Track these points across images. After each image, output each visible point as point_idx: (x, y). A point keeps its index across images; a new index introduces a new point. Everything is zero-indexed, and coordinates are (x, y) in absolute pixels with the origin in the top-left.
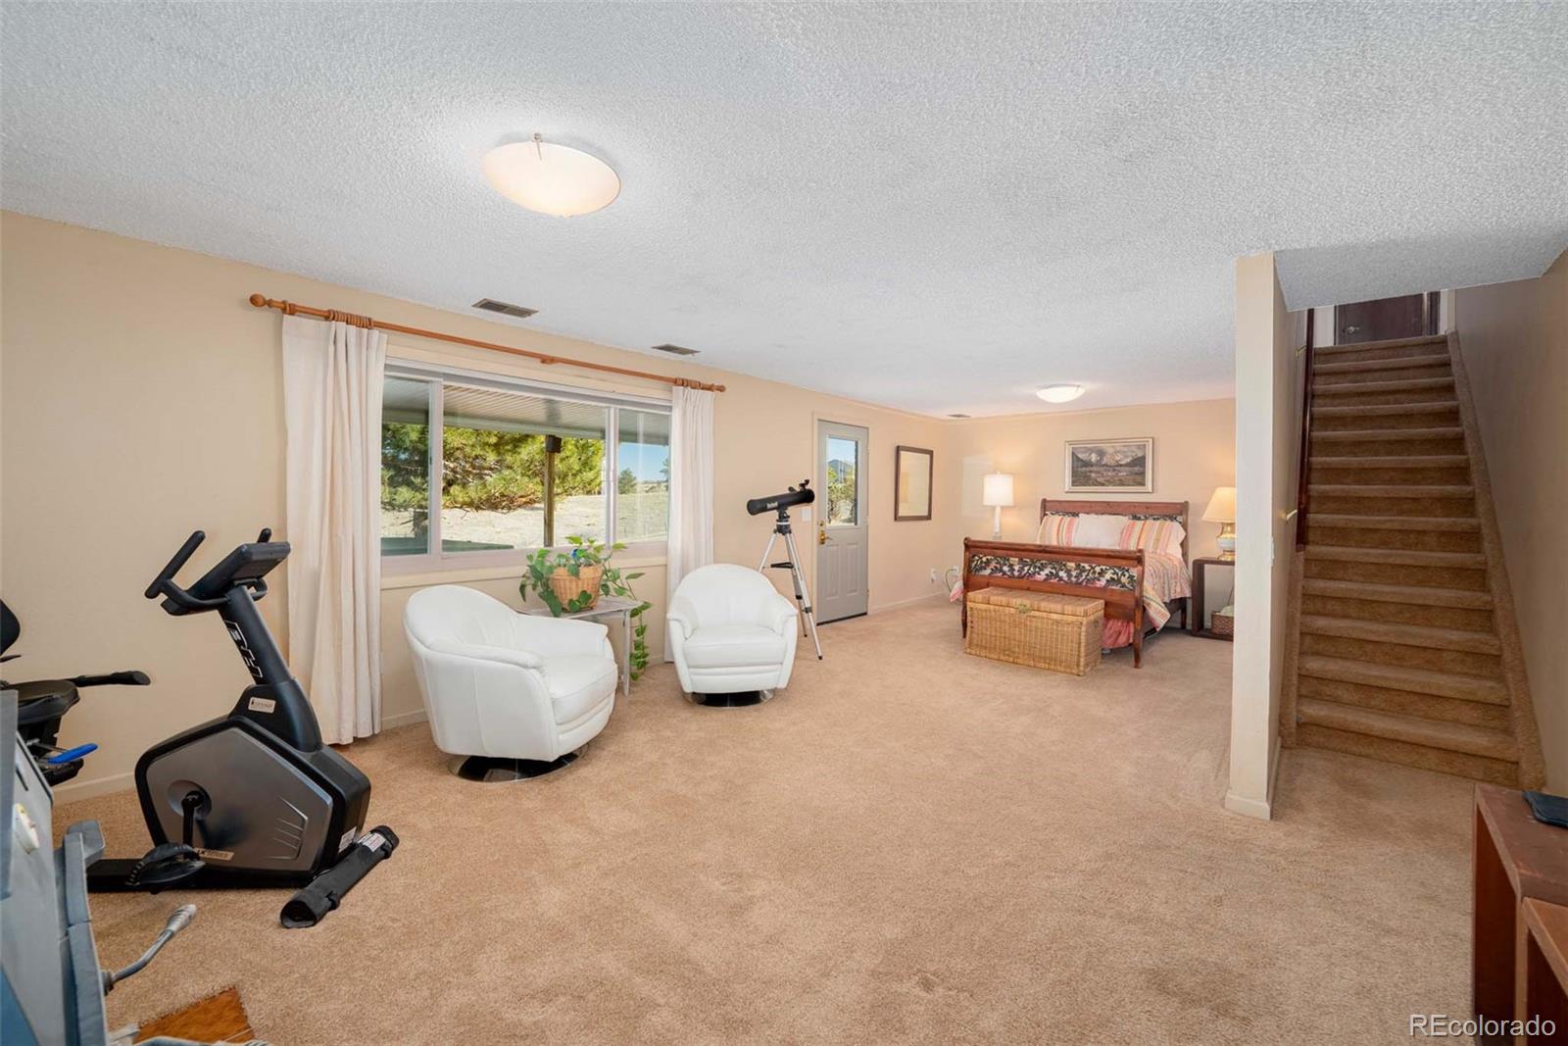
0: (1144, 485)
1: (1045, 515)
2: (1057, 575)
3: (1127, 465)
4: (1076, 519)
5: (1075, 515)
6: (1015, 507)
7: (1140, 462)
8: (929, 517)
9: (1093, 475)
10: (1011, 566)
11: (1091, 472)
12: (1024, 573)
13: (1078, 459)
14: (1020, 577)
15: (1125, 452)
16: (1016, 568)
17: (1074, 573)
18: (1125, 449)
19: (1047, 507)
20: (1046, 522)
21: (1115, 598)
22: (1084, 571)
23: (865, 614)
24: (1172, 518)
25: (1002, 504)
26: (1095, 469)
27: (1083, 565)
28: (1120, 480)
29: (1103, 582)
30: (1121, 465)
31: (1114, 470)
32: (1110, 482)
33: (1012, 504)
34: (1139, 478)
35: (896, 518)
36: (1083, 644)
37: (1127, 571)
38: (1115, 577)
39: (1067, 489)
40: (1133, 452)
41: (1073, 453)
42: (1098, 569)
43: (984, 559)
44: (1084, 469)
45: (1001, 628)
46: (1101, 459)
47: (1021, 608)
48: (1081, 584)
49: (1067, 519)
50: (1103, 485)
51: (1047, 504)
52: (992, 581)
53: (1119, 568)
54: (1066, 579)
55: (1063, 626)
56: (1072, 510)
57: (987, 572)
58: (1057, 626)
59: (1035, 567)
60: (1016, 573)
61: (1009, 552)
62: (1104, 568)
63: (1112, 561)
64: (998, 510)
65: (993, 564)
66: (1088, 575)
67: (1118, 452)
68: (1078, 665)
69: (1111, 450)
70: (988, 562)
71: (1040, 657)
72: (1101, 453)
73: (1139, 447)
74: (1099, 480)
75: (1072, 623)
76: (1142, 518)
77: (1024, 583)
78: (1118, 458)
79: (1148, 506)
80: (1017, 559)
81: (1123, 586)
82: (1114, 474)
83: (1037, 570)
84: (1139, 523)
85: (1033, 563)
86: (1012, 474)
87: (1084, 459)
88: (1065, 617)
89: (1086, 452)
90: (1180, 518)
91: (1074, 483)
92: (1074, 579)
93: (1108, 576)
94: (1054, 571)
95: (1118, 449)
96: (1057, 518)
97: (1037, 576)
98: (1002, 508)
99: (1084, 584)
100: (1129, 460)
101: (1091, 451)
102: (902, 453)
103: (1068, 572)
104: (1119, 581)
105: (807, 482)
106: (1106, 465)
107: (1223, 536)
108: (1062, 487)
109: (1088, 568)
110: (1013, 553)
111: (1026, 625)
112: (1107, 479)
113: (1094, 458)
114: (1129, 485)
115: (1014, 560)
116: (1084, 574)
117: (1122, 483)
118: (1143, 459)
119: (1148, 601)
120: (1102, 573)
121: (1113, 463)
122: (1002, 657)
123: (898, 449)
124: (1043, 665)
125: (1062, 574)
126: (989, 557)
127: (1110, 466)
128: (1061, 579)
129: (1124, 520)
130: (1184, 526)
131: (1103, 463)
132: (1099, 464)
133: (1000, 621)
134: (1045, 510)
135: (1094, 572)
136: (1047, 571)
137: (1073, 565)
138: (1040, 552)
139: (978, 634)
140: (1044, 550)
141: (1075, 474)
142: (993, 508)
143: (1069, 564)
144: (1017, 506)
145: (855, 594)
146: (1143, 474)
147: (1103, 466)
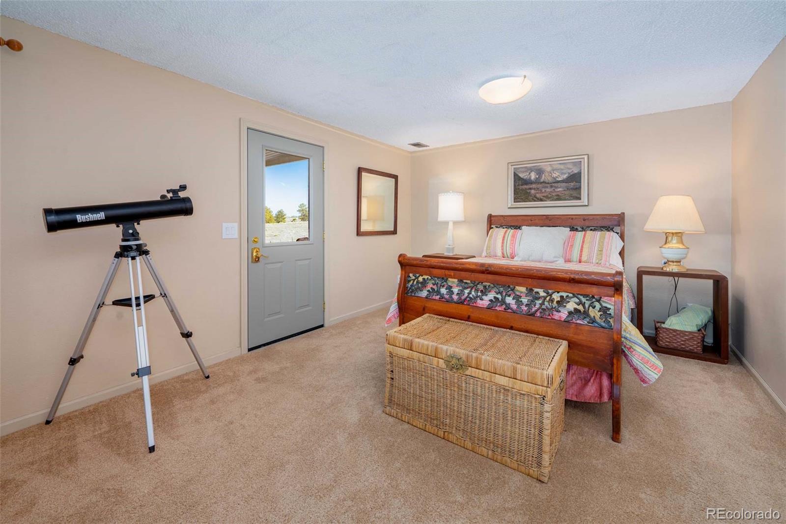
0: (580, 199)
1: (491, 228)
2: (503, 302)
3: (563, 181)
4: (519, 232)
5: (518, 227)
6: (464, 221)
7: (575, 178)
8: (394, 232)
9: (533, 192)
10: (449, 288)
11: (531, 189)
12: (463, 298)
13: (520, 178)
14: (461, 302)
15: (562, 170)
16: (456, 290)
17: (525, 300)
18: (562, 167)
19: (493, 221)
20: (491, 236)
21: (581, 338)
22: (538, 299)
23: (322, 326)
24: (609, 229)
25: (455, 219)
26: (534, 186)
27: (536, 290)
28: (558, 195)
29: (563, 314)
30: (558, 182)
31: (552, 187)
32: (548, 198)
33: (463, 219)
34: (575, 194)
35: (359, 233)
36: (547, 432)
37: (598, 301)
38: (580, 308)
39: (509, 207)
40: (570, 169)
41: (514, 173)
42: (556, 297)
43: (421, 279)
44: (525, 187)
45: (427, 386)
46: (540, 177)
47: (454, 361)
48: (533, 315)
49: (511, 232)
50: (541, 200)
51: (492, 218)
52: (429, 305)
53: (585, 296)
54: (514, 307)
55: (514, 397)
56: (514, 223)
57: (424, 294)
58: (506, 395)
59: (477, 290)
60: (455, 297)
61: (447, 272)
62: (564, 294)
63: (576, 288)
64: (451, 225)
65: (430, 286)
66: (543, 304)
67: (556, 170)
68: (539, 464)
69: (549, 169)
70: (424, 283)
71: (480, 440)
72: (540, 172)
73: (575, 164)
74: (538, 195)
75: (528, 395)
76: (580, 229)
77: (464, 310)
78: (554, 175)
79: (585, 218)
80: (456, 280)
81: (593, 321)
82: (552, 189)
83: (479, 294)
84: (580, 235)
85: (474, 286)
86: (463, 193)
87: (525, 178)
88: (518, 385)
89: (526, 171)
90: (617, 229)
91: (516, 200)
92: (524, 308)
93: (571, 306)
94: (499, 296)
95: (555, 167)
96: (502, 231)
97: (479, 301)
98: (455, 223)
99: (538, 314)
100: (565, 176)
101: (531, 170)
102: (364, 174)
103: (517, 298)
104: (586, 314)
105: (183, 188)
106: (544, 182)
107: (667, 246)
108: (505, 205)
109: (542, 293)
110: (452, 273)
111: (460, 387)
112: (545, 194)
113: (533, 176)
114: (565, 200)
115: (452, 282)
116: (539, 302)
117: (559, 198)
118: (579, 174)
119: (628, 344)
120: (562, 302)
121: (550, 180)
122: (428, 427)
123: (360, 171)
124: (485, 451)
125: (509, 300)
126: (426, 277)
127: (548, 183)
128: (508, 307)
129: (564, 232)
130: (622, 237)
131: (542, 180)
132: (537, 182)
133: (427, 376)
134: (491, 225)
135: (552, 301)
136: (491, 296)
137: (523, 289)
138: (483, 272)
139: (399, 390)
140: (486, 271)
141: (516, 191)
142: (447, 223)
143: (517, 288)
144: (466, 222)
145: (310, 308)
146: (579, 189)
147: (541, 183)
